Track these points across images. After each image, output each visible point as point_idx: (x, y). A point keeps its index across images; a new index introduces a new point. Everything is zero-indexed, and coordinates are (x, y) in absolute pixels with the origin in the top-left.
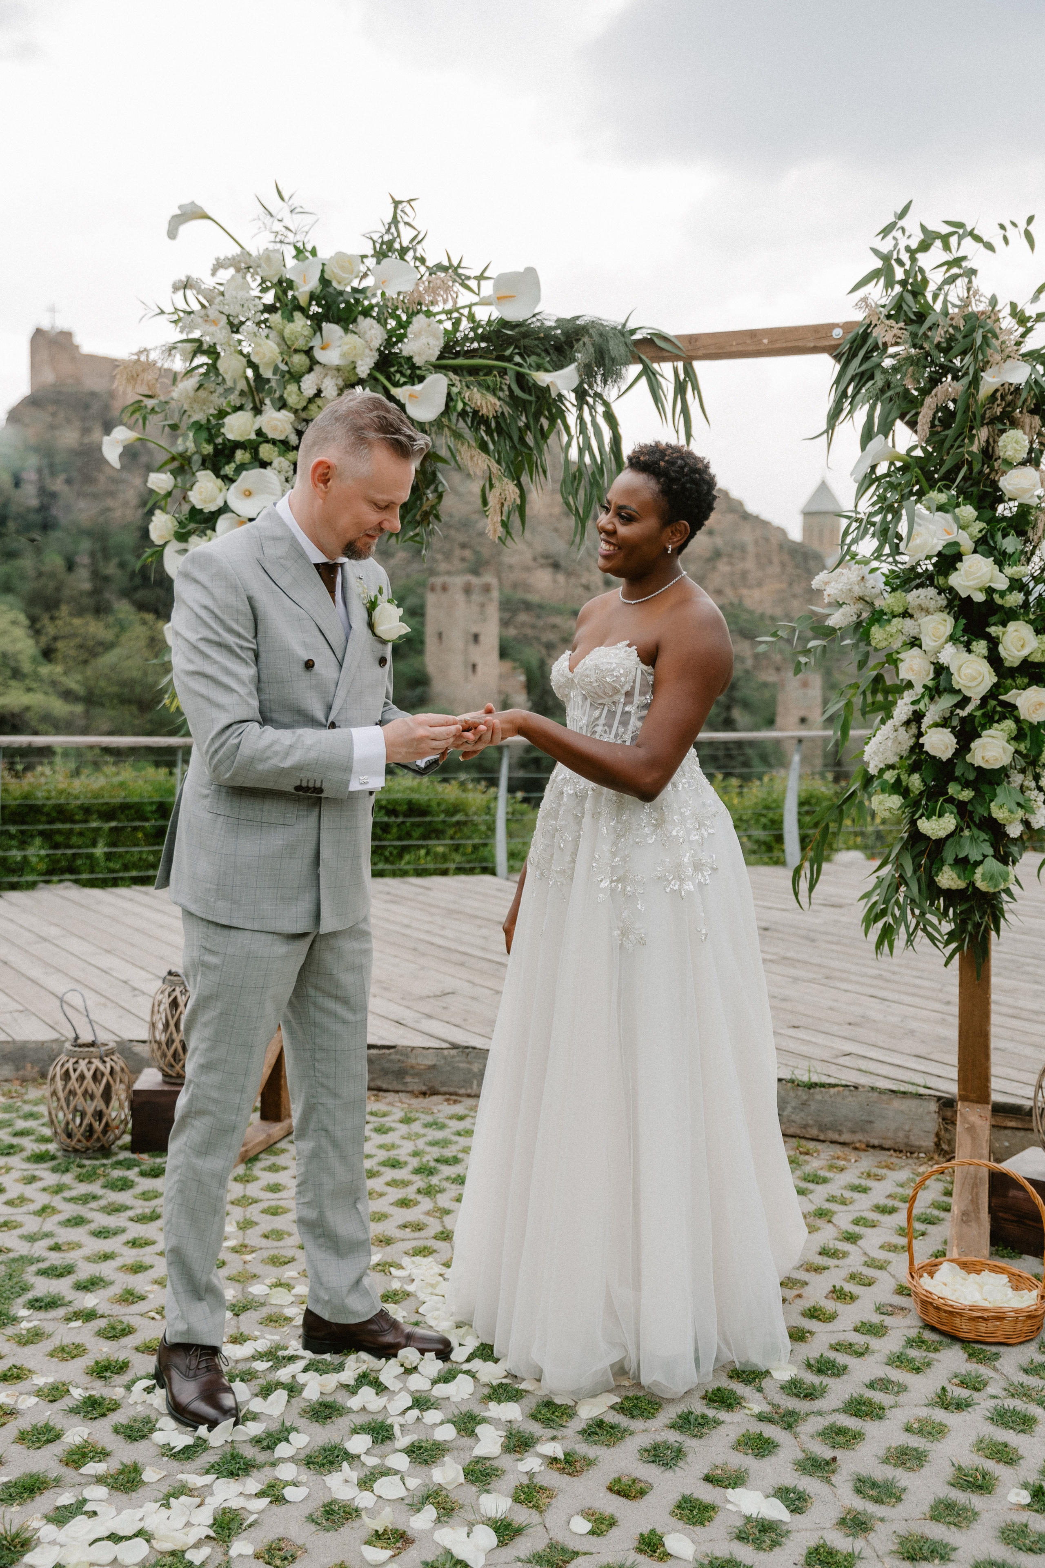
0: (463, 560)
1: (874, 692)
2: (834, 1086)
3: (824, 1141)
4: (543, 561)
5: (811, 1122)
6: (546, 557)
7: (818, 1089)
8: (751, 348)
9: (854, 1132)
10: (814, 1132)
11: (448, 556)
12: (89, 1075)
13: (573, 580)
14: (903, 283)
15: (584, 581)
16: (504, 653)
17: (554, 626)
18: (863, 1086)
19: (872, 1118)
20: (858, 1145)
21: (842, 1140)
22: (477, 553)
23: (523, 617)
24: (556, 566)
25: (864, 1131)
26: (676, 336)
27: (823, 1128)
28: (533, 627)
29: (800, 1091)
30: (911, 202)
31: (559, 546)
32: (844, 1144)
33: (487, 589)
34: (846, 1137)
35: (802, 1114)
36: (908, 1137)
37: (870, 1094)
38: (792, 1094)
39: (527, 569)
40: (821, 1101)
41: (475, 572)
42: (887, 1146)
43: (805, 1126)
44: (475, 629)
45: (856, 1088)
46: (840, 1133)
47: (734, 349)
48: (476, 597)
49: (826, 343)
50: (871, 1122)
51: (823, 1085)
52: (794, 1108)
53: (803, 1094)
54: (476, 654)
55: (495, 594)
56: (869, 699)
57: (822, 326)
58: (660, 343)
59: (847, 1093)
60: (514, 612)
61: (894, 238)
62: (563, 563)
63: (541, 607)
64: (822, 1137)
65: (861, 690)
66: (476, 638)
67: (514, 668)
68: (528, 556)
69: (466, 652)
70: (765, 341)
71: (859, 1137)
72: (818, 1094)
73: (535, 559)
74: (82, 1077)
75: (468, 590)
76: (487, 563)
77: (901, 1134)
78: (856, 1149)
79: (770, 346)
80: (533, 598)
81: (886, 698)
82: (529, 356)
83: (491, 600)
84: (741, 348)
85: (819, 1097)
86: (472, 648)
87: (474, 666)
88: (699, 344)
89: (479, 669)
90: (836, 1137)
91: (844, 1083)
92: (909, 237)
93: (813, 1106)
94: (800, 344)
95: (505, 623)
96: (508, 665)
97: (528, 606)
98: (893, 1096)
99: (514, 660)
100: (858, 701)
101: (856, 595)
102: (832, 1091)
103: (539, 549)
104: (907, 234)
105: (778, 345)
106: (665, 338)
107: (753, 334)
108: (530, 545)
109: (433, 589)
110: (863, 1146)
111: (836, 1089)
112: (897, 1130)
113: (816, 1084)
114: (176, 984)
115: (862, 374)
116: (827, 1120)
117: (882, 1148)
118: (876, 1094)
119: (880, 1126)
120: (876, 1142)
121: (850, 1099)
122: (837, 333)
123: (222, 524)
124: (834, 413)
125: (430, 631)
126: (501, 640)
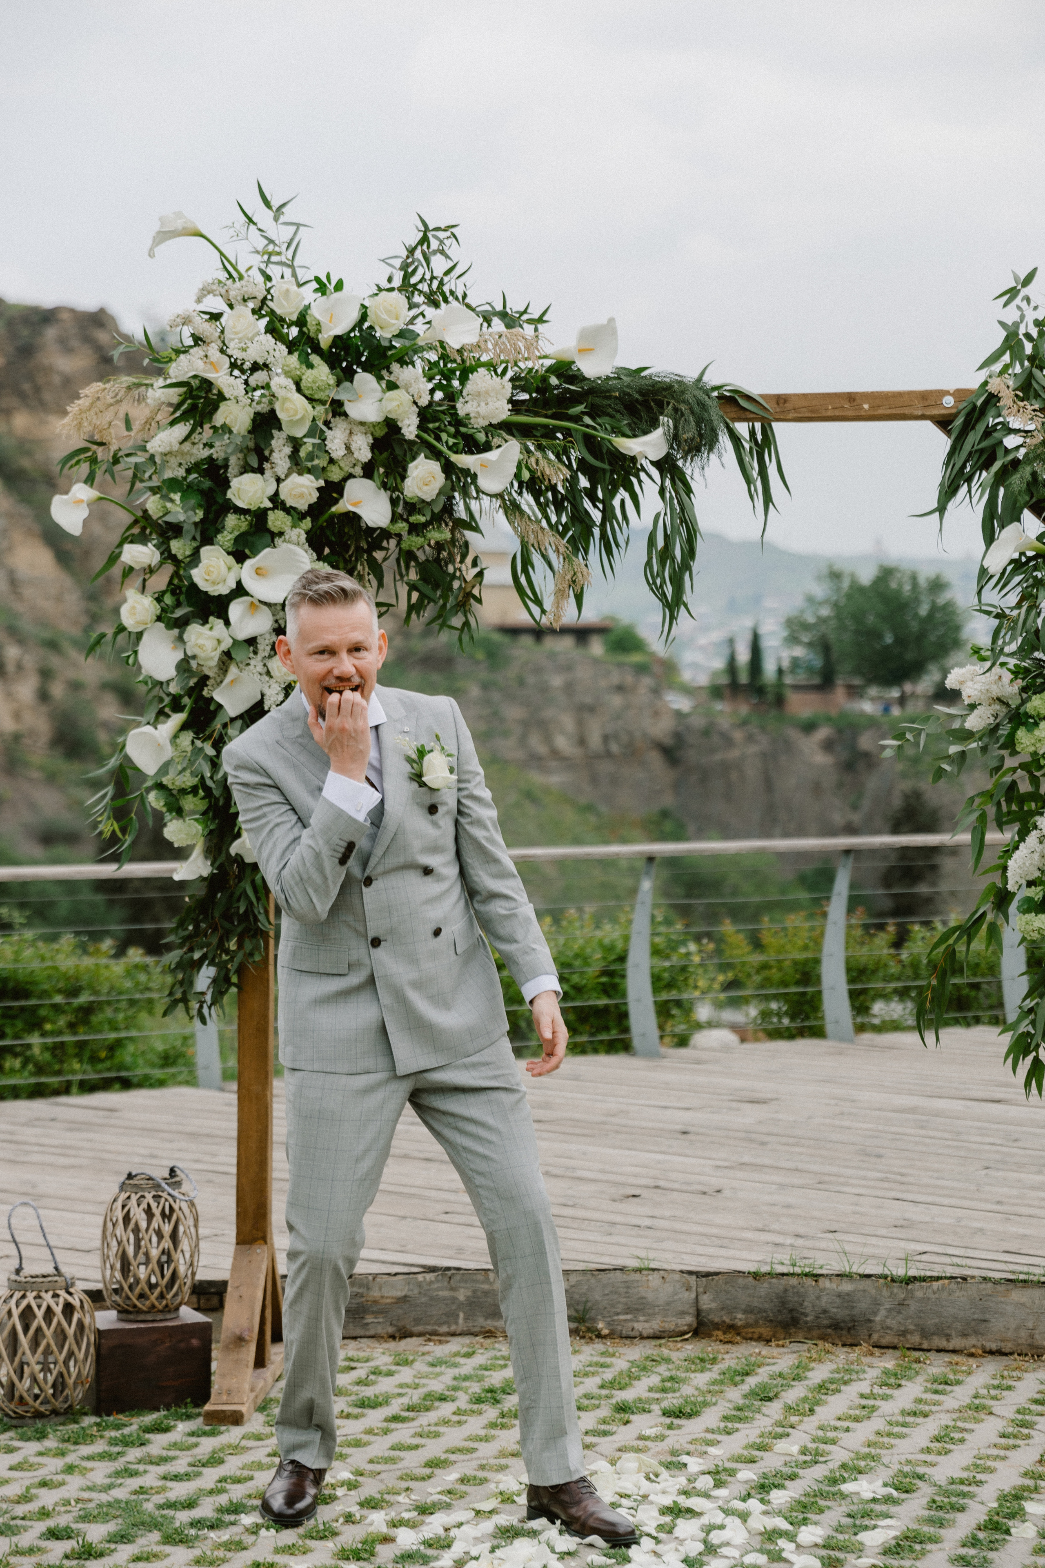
1: (1009, 801)
2: (938, 1278)
3: (929, 1350)
5: (912, 1327)
7: (918, 1284)
8: (850, 413)
9: (965, 1335)
10: (915, 1339)
12: (58, 1310)
14: (1032, 358)
18: (973, 1277)
19: (987, 1316)
20: (973, 1350)
21: (951, 1346)
25: (976, 1333)
26: (761, 396)
27: (925, 1334)
29: (896, 1288)
30: (1035, 270)
32: (954, 1351)
34: (956, 1342)
35: (900, 1318)
36: (1032, 1336)
37: (983, 1286)
38: (885, 1292)
40: (921, 1300)
42: (1007, 1350)
43: (904, 1333)
45: (964, 1279)
46: (948, 1337)
47: (829, 413)
49: (935, 412)
50: (985, 1321)
51: (923, 1279)
52: (889, 1310)
53: (900, 1292)
56: (1004, 808)
57: (931, 392)
58: (743, 403)
59: (953, 1286)
61: (1019, 308)
64: (925, 1346)
65: (995, 799)
70: (866, 406)
71: (972, 1340)
72: (919, 1291)
74: (49, 1313)
77: (1023, 1334)
78: (972, 1355)
79: (871, 413)
81: (1021, 808)
82: (599, 416)
84: (837, 413)
85: (919, 1294)
88: (788, 406)
90: (943, 1344)
91: (948, 1275)
92: (1036, 308)
93: (913, 1306)
94: (907, 411)
98: (1011, 1286)
100: (991, 811)
101: (995, 695)
102: (935, 1285)
104: (1033, 304)
105: (880, 411)
106: (749, 398)
107: (851, 397)
110: (980, 1352)
111: (941, 1282)
112: (1018, 1328)
113: (915, 1278)
114: (143, 1190)
115: (982, 451)
116: (931, 1322)
117: (1000, 1353)
118: (990, 1285)
119: (997, 1324)
120: (994, 1346)
121: (958, 1294)
122: (949, 401)
123: (235, 610)
124: (949, 491)
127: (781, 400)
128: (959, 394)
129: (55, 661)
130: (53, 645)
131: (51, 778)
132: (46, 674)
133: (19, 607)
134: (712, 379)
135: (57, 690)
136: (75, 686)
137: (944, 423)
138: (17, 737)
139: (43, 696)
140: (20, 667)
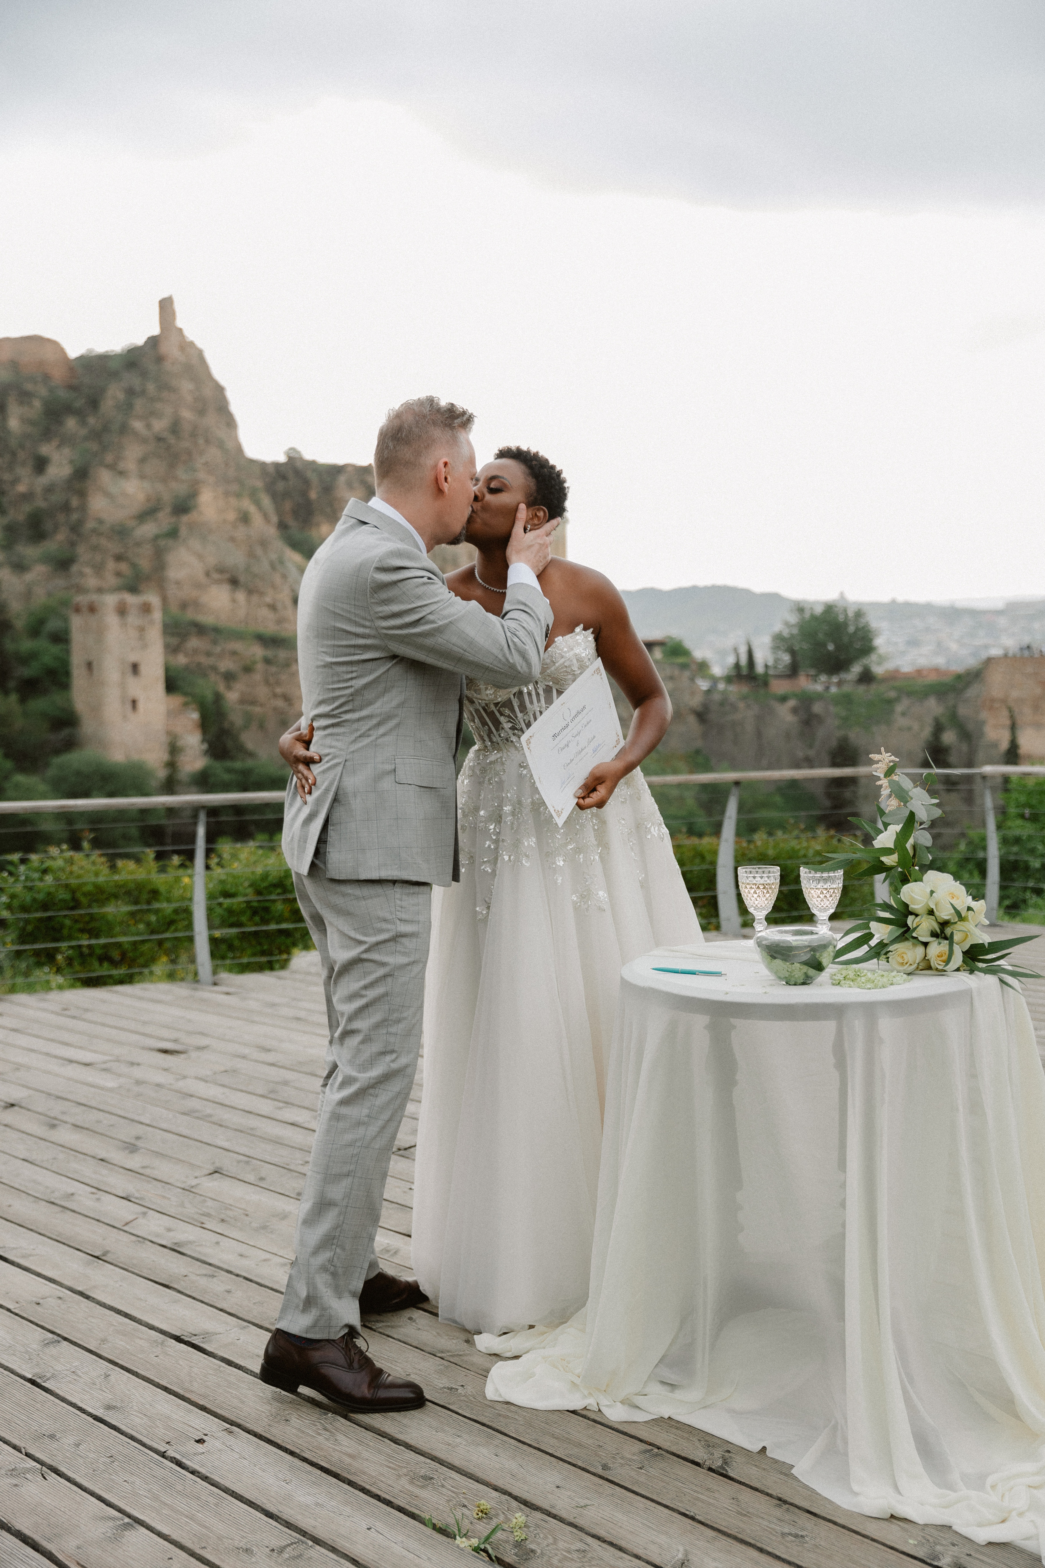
0: (118, 574)
4: (216, 576)
6: (221, 570)
11: (99, 569)
13: (255, 598)
15: (268, 599)
16: (171, 686)
17: (234, 653)
22: (134, 566)
23: (194, 643)
24: (234, 582)
28: (208, 654)
31: (236, 558)
33: (146, 609)
39: (198, 586)
41: (133, 589)
44: (133, 658)
48: (133, 619)
54: (135, 687)
55: (157, 615)
60: (183, 636)
62: (242, 579)
63: (217, 630)
66: (135, 668)
67: (186, 704)
68: (198, 570)
69: (123, 685)
73: (207, 574)
75: (122, 611)
76: (147, 578)
80: (207, 619)
83: (152, 622)
86: (131, 680)
87: (134, 703)
89: (141, 705)
95: (171, 650)
96: (176, 700)
97: (200, 629)
99: (186, 694)
103: (212, 561)
108: (200, 557)
109: (78, 610)
125: (77, 660)
126: (167, 670)
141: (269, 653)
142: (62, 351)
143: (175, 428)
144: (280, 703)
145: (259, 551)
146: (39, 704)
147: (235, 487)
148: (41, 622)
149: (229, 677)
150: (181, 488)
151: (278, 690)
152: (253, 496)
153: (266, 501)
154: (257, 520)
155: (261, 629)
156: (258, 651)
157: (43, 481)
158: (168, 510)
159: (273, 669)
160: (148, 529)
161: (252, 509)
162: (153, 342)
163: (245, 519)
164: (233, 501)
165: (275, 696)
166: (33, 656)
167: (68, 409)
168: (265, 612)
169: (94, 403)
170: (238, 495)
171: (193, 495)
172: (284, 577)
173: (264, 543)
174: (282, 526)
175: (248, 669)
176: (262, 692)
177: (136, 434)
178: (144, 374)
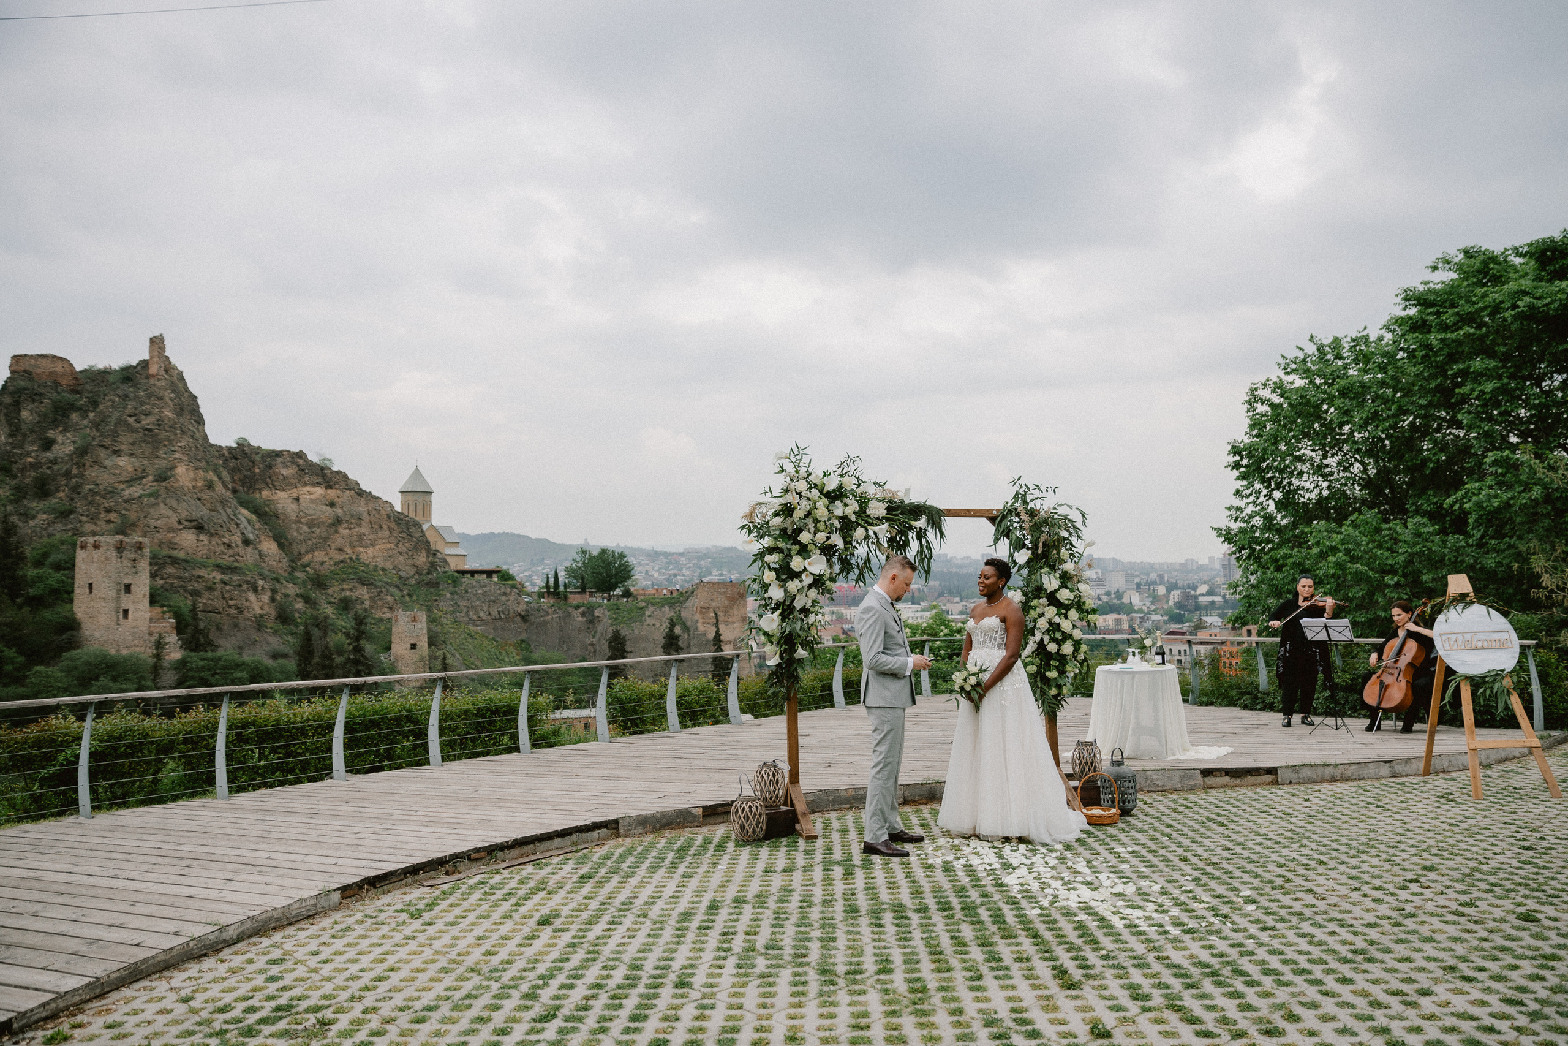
0: (109, 522)
4: (187, 524)
6: (191, 521)
8: (968, 515)
11: (93, 519)
13: (215, 540)
15: (227, 541)
16: (154, 600)
17: (199, 577)
22: (122, 517)
23: (170, 570)
24: (200, 528)
28: (180, 578)
31: (202, 512)
33: (138, 547)
39: (171, 530)
41: (125, 533)
44: (126, 581)
47: (962, 515)
48: (128, 554)
49: (987, 516)
54: (127, 602)
55: (146, 551)
58: (937, 511)
60: (162, 566)
61: (1016, 487)
62: (206, 526)
63: (187, 561)
66: (128, 588)
67: (164, 613)
68: (174, 519)
69: (118, 599)
73: (180, 523)
75: (120, 548)
76: (133, 525)
79: (974, 515)
80: (181, 555)
82: (905, 514)
83: (142, 556)
84: (965, 515)
86: (124, 597)
87: (126, 612)
88: (951, 512)
89: (130, 613)
95: (153, 576)
96: (158, 610)
97: (174, 561)
99: (163, 606)
103: (184, 514)
104: (1020, 486)
105: (977, 515)
106: (941, 510)
107: (968, 510)
108: (175, 510)
109: (83, 547)
122: (995, 512)
123: (804, 576)
124: (997, 540)
125: (80, 583)
126: (151, 589)
127: (948, 510)
128: (998, 510)
129: (278, 586)
130: (277, 580)
131: (276, 632)
132: (274, 591)
133: (263, 565)
134: (928, 503)
135: (278, 597)
136: (286, 596)
137: (992, 520)
138: (261, 616)
139: (273, 600)
140: (263, 588)
141: (226, 578)
142: (71, 365)
143: (159, 423)
144: (233, 612)
145: (220, 509)
146: (47, 614)
147: (203, 464)
148: (46, 555)
149: (196, 593)
150: (163, 464)
151: (231, 602)
152: (215, 471)
153: (225, 474)
154: (219, 488)
155: (220, 561)
156: (218, 576)
157: (49, 455)
158: (151, 478)
159: (228, 588)
160: (135, 491)
161: (215, 479)
162: (145, 364)
163: (210, 486)
164: (201, 473)
165: (230, 607)
166: (39, 579)
167: (72, 407)
168: (222, 548)
169: (95, 404)
170: (205, 470)
171: (173, 468)
172: (238, 525)
173: (223, 502)
174: (234, 491)
175: (210, 589)
176: (218, 604)
177: (128, 425)
178: (136, 386)
